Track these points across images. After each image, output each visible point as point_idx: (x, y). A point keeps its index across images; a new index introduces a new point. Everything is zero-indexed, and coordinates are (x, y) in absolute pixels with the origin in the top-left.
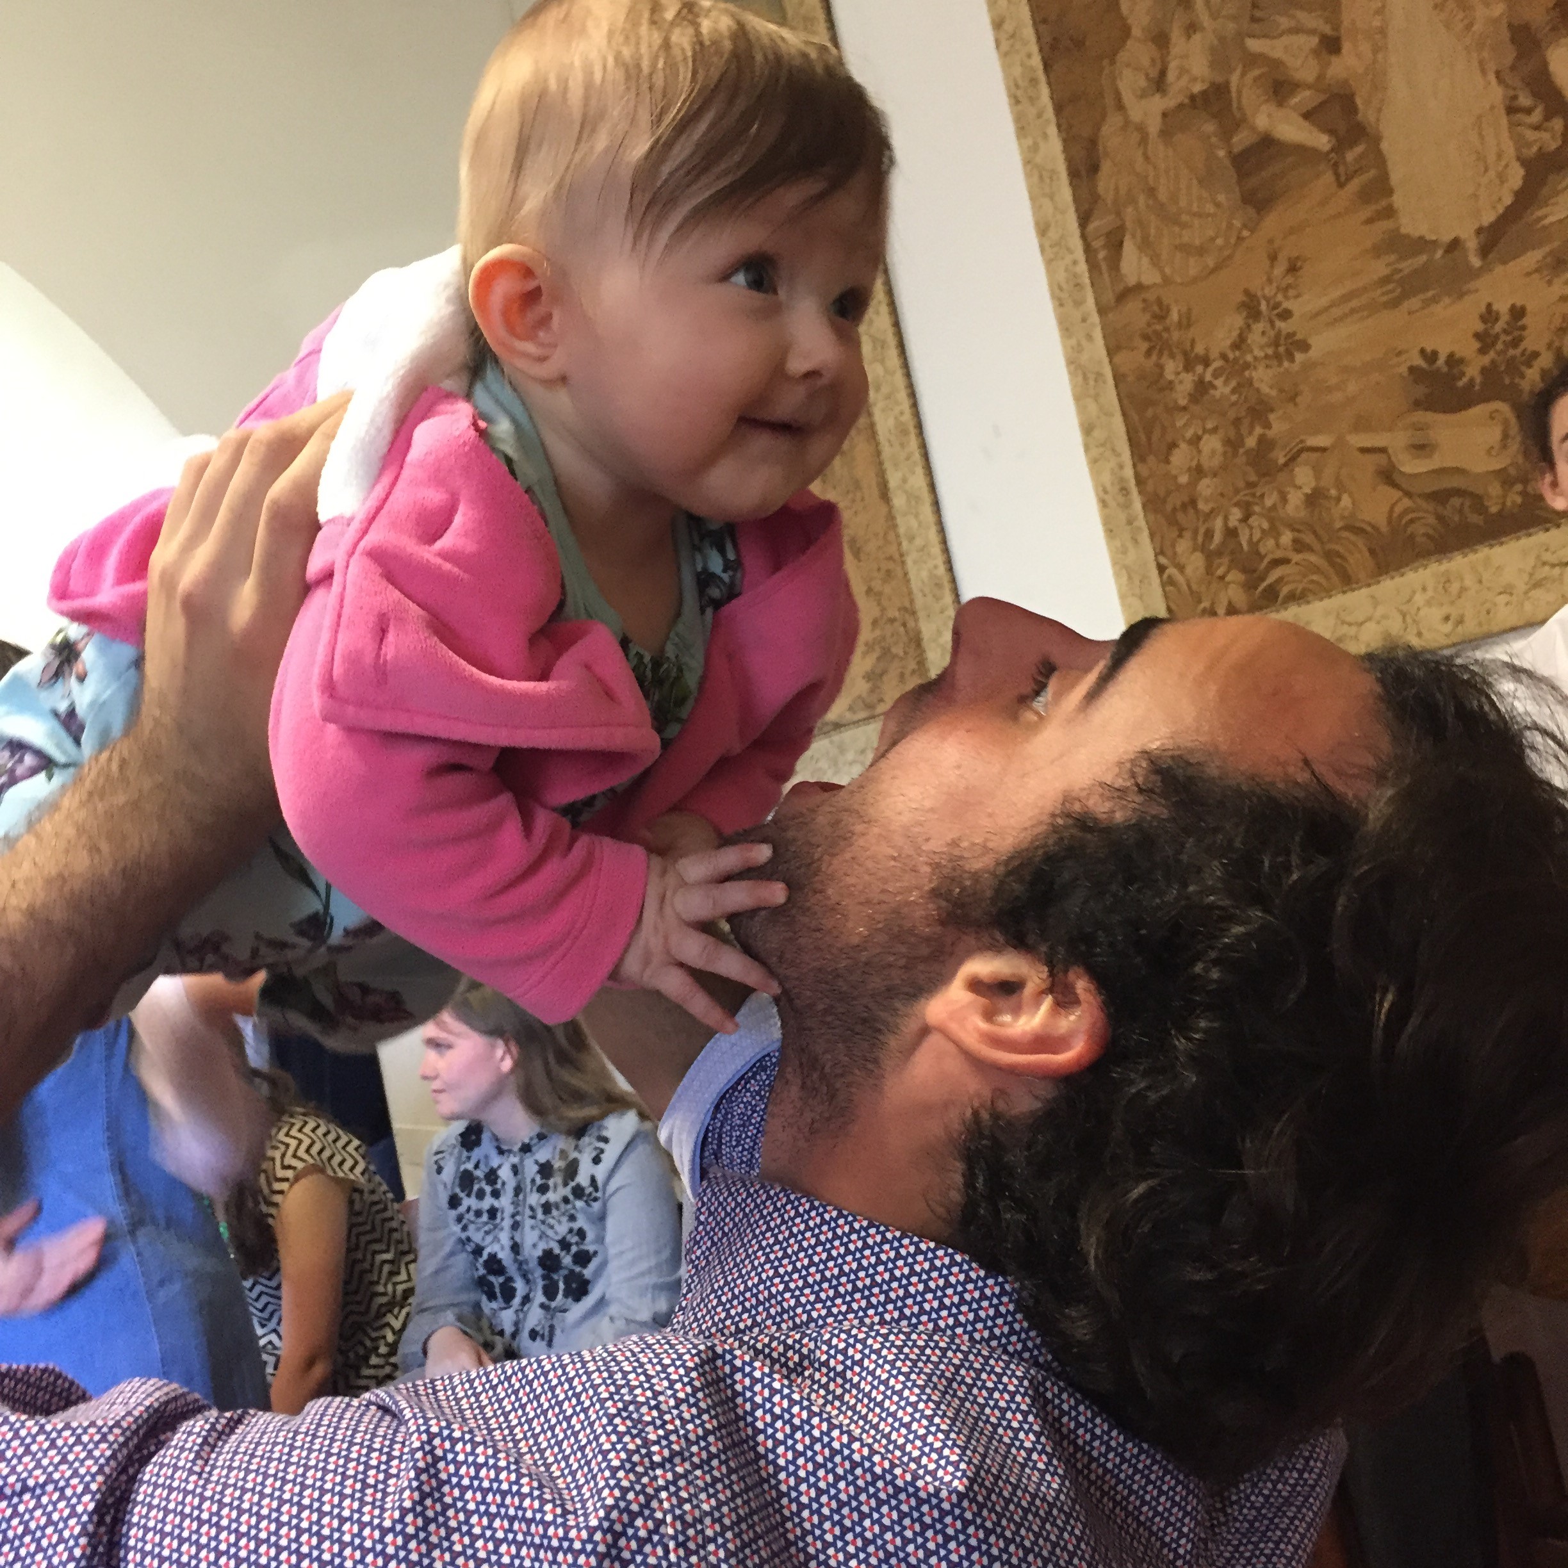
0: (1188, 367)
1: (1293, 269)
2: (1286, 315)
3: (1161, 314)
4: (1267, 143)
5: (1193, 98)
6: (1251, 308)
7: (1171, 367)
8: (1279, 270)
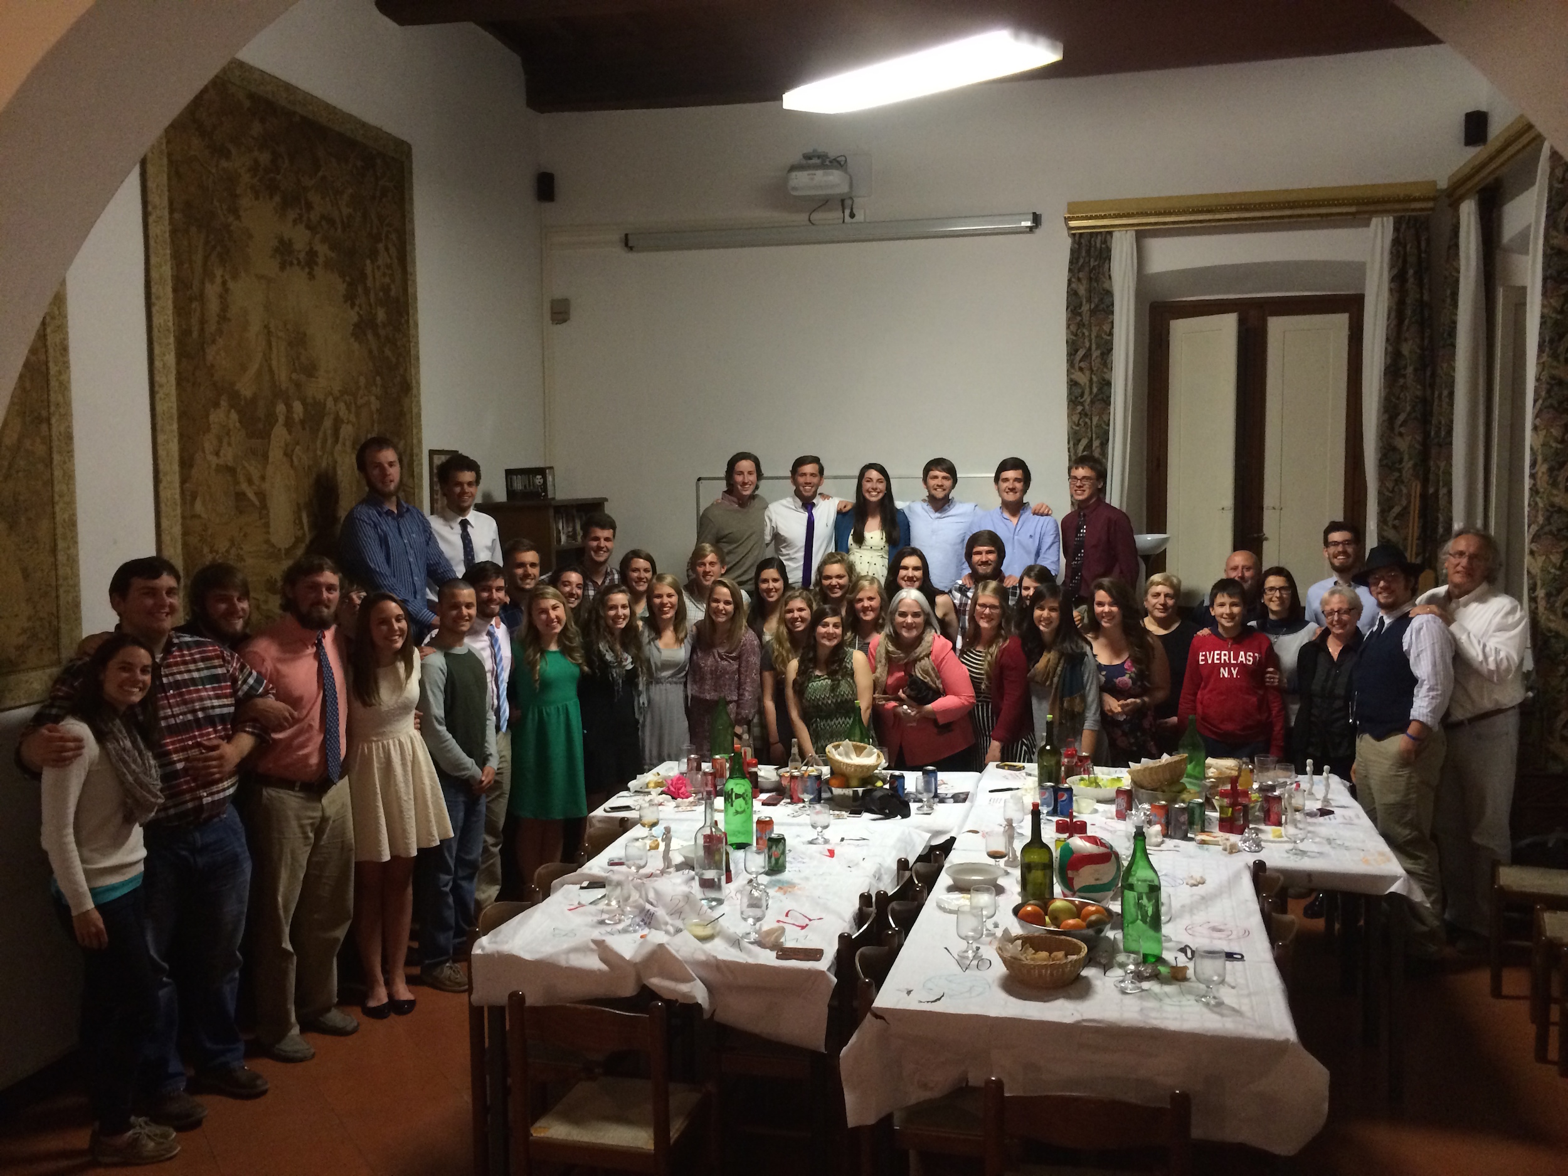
0: (211, 552)
1: (245, 535)
2: (241, 549)
3: (205, 529)
4: (244, 494)
5: (227, 466)
6: (232, 541)
7: (206, 550)
8: (242, 534)
